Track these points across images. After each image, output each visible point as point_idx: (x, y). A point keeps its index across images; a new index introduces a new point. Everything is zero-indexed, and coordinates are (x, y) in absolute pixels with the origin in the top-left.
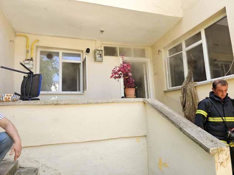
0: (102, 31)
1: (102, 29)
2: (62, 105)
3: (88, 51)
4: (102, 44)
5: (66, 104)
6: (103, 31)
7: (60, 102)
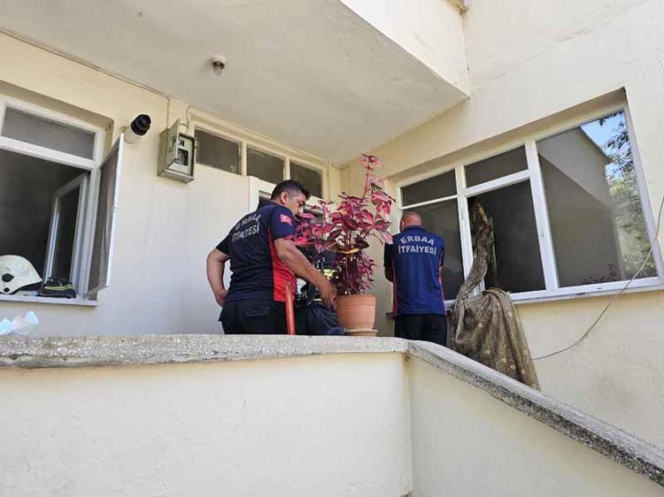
0: (218, 65)
1: (221, 58)
2: (79, 366)
3: (141, 125)
4: (194, 117)
5: (98, 365)
6: (222, 65)
7: (65, 351)
